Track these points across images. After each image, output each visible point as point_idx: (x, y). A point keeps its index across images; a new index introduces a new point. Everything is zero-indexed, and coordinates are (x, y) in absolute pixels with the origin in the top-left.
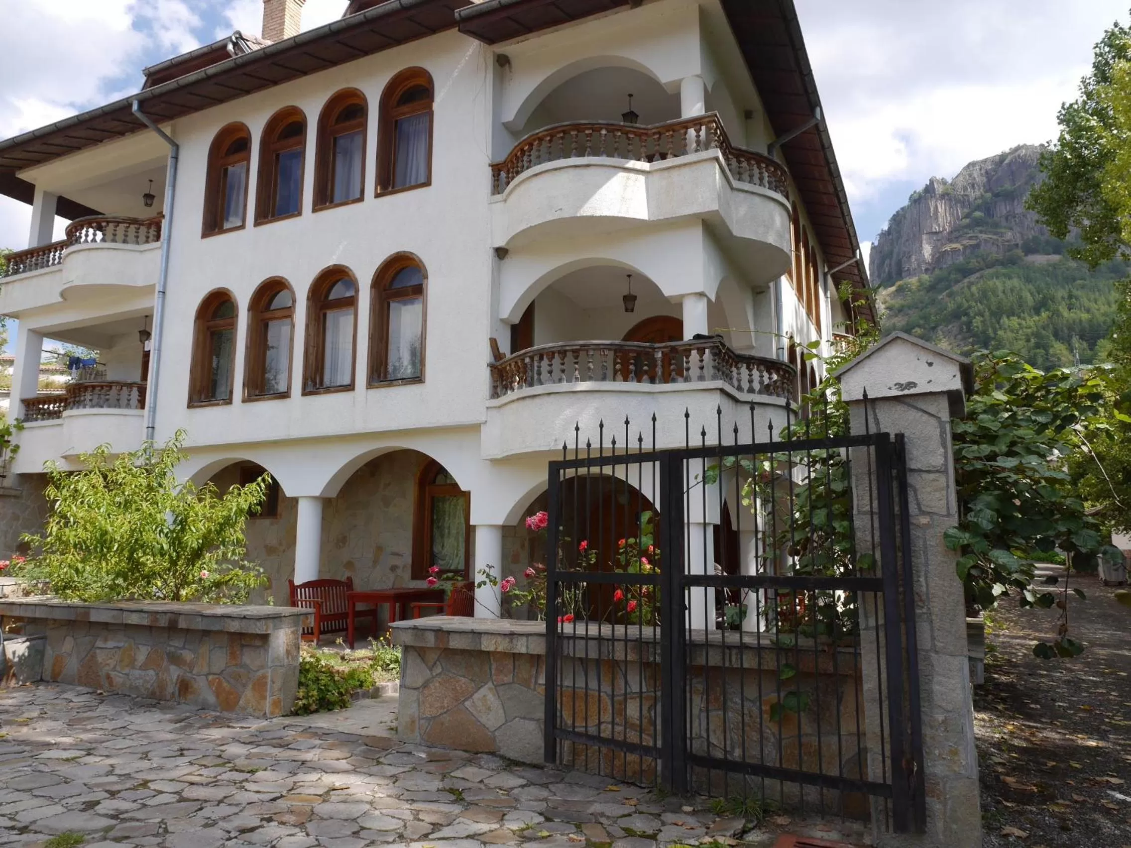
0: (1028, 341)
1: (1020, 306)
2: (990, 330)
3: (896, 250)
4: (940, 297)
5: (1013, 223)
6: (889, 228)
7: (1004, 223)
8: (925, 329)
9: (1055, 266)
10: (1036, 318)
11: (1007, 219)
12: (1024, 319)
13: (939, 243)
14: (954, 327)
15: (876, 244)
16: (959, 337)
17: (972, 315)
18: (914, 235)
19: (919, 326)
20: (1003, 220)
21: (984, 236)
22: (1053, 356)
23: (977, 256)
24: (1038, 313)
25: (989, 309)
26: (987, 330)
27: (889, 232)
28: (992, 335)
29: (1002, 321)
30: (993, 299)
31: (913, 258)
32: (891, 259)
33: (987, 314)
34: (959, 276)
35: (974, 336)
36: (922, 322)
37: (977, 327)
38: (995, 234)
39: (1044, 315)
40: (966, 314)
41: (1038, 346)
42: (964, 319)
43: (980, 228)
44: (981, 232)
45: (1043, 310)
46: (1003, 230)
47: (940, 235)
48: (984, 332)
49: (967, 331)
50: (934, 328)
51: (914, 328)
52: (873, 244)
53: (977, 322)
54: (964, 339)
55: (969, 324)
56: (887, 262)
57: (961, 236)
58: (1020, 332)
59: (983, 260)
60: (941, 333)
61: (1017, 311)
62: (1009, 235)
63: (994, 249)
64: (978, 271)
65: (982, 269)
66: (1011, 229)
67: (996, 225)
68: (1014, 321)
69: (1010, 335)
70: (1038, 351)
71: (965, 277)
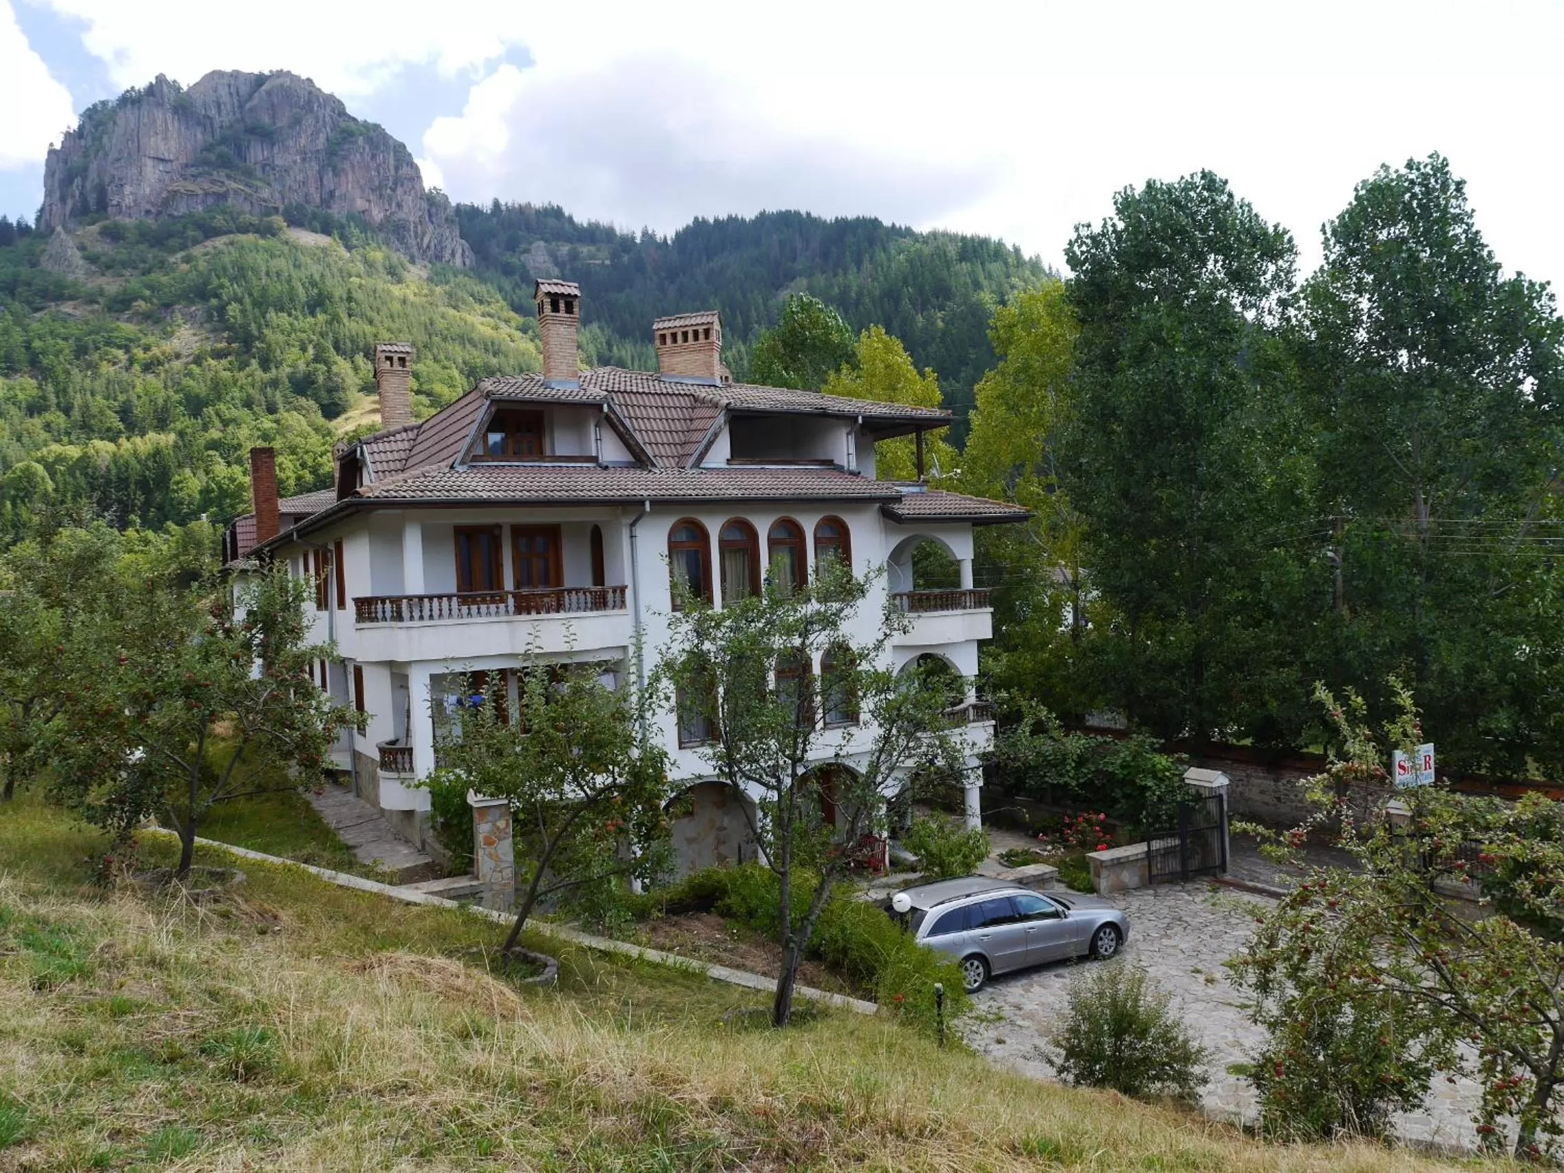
0: (304, 349)
1: (292, 300)
2: (253, 326)
3: (93, 167)
4: (172, 260)
5: (272, 177)
6: (81, 127)
7: (259, 174)
8: (152, 303)
9: (324, 250)
10: (310, 319)
11: (263, 167)
12: (296, 318)
13: (167, 177)
14: (197, 309)
15: (58, 146)
16: (207, 326)
17: (225, 298)
18: (129, 154)
19: (144, 299)
20: (258, 167)
21: (234, 185)
22: (337, 375)
23: (224, 212)
24: (313, 314)
25: (251, 295)
26: (249, 325)
27: (80, 134)
28: (256, 333)
29: (268, 316)
30: (255, 282)
31: (128, 189)
32: (85, 178)
33: (247, 300)
34: (198, 234)
35: (230, 328)
36: (147, 293)
37: (234, 317)
38: (247, 185)
39: (321, 317)
40: (217, 296)
41: (317, 359)
42: (214, 302)
43: (228, 171)
44: (228, 177)
45: (318, 309)
46: (259, 184)
47: (169, 165)
48: (245, 327)
49: (217, 320)
50: (167, 306)
51: (135, 299)
52: (51, 145)
53: (233, 310)
54: (214, 331)
55: (222, 310)
56: (78, 181)
57: (200, 175)
58: (293, 335)
59: (232, 218)
60: (179, 316)
61: (288, 306)
62: (265, 193)
63: (247, 207)
64: (226, 233)
65: (231, 232)
66: (269, 184)
67: (249, 173)
68: (284, 320)
69: (281, 338)
70: (319, 366)
71: (207, 237)
